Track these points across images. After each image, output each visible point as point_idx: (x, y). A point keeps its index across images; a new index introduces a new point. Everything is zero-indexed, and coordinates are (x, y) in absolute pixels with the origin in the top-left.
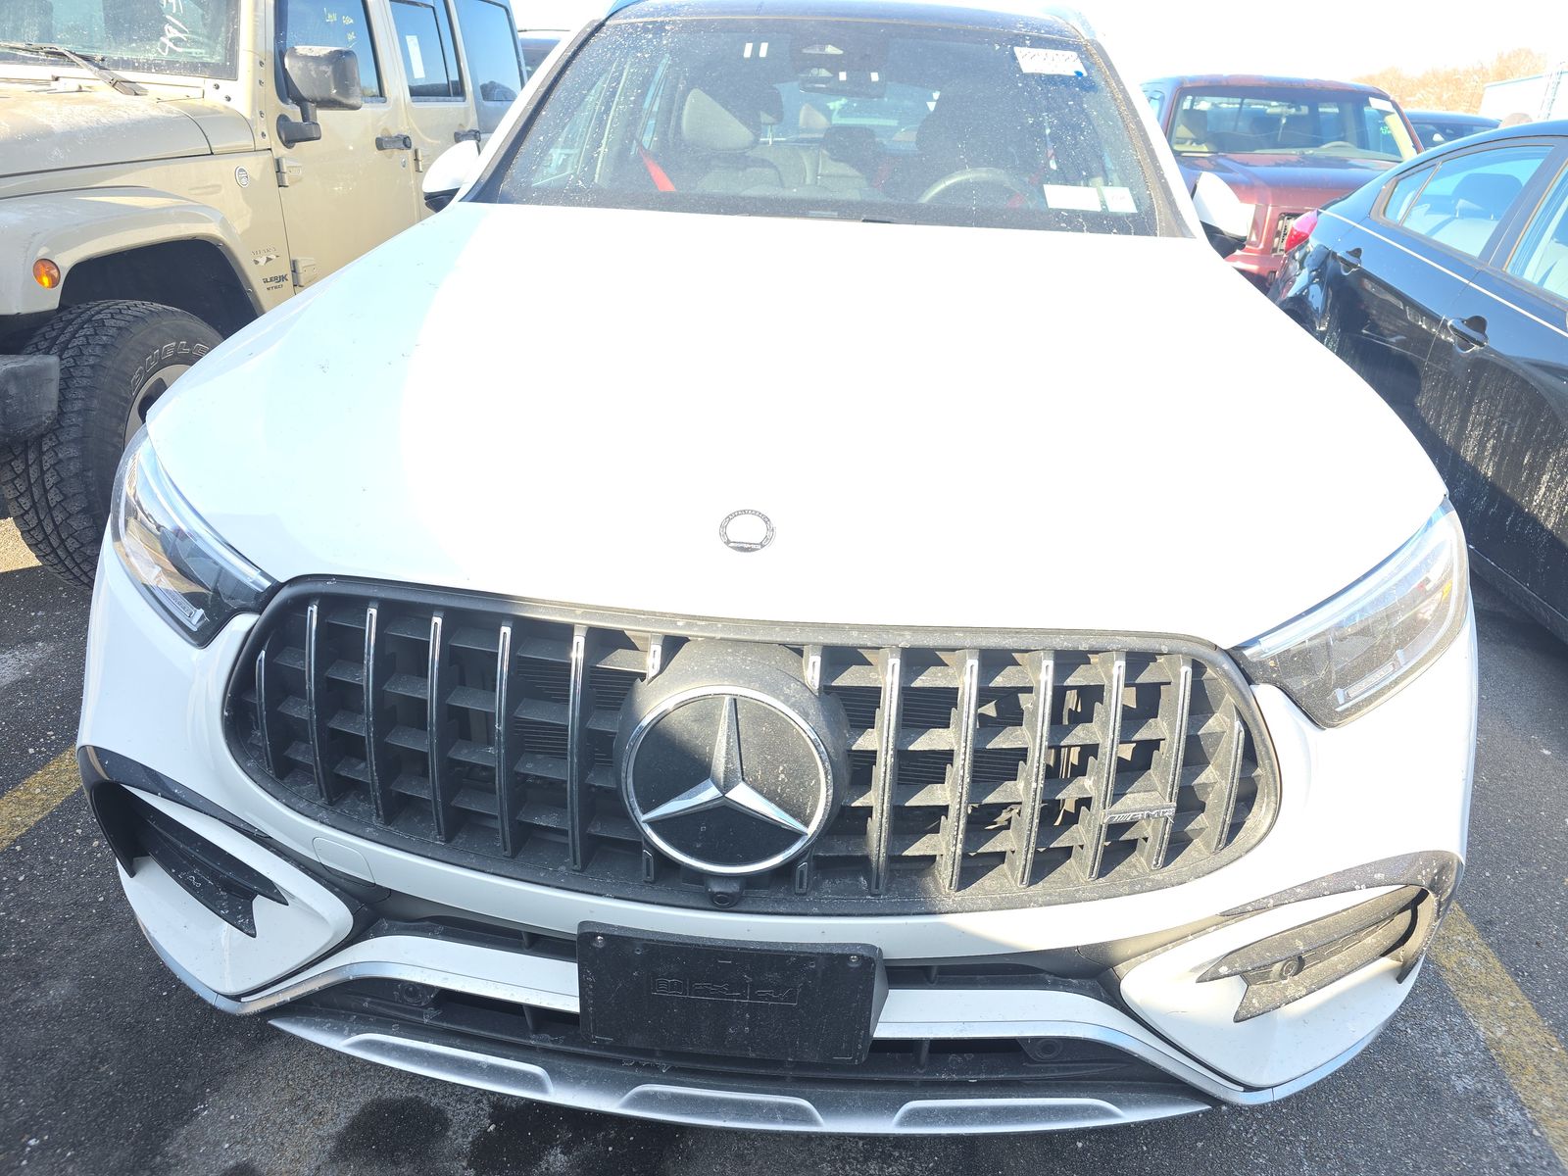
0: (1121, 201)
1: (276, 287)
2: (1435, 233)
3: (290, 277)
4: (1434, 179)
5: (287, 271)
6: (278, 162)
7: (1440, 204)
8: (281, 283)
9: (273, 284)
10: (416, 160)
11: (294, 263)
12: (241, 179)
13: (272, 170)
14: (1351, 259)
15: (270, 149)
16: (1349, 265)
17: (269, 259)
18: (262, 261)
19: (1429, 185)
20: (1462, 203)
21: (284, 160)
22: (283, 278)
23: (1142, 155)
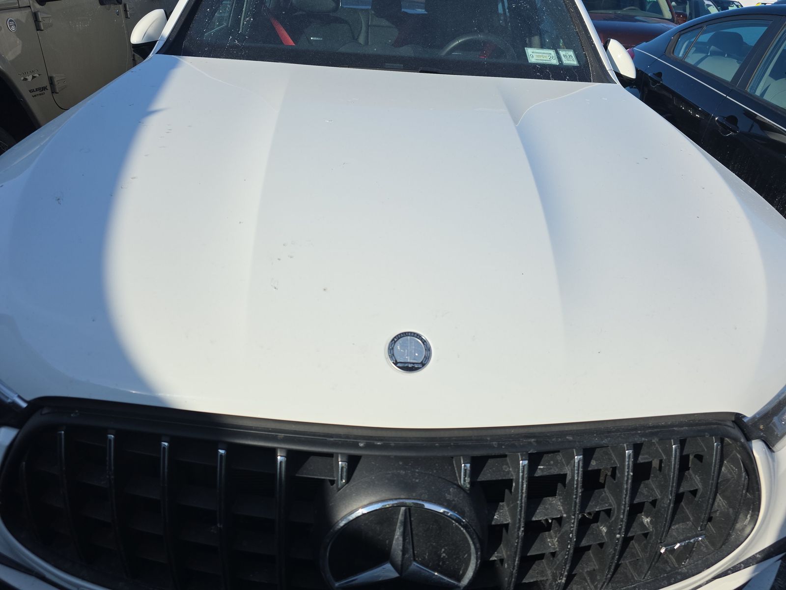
0: (569, 58)
1: (40, 94)
2: (698, 64)
3: (49, 87)
4: (703, 34)
5: (46, 83)
6: (35, 15)
7: (701, 48)
8: (44, 91)
9: (38, 92)
10: (126, 11)
11: (51, 79)
12: (11, 26)
13: (31, 20)
14: (655, 78)
15: (29, 6)
16: (655, 82)
17: (34, 77)
18: (30, 78)
19: (700, 37)
20: (713, 48)
21: (39, 13)
22: (45, 88)
23: (578, 29)
